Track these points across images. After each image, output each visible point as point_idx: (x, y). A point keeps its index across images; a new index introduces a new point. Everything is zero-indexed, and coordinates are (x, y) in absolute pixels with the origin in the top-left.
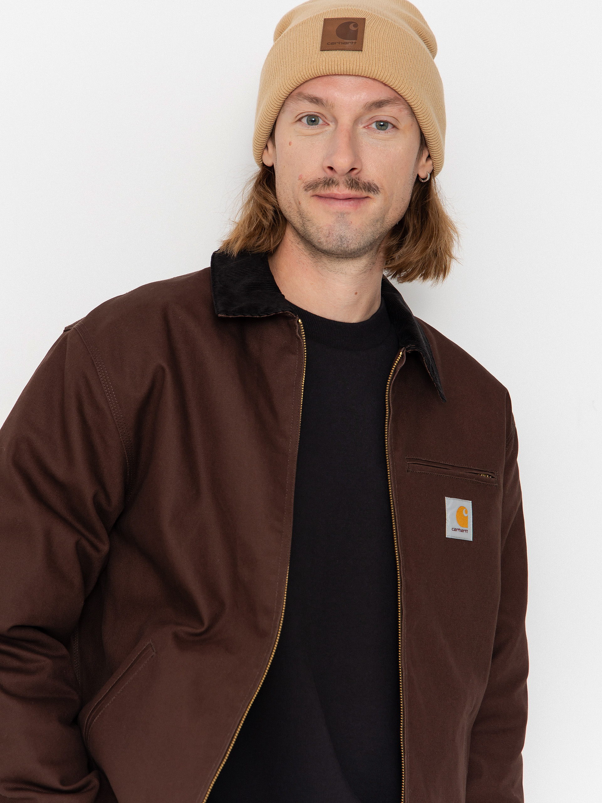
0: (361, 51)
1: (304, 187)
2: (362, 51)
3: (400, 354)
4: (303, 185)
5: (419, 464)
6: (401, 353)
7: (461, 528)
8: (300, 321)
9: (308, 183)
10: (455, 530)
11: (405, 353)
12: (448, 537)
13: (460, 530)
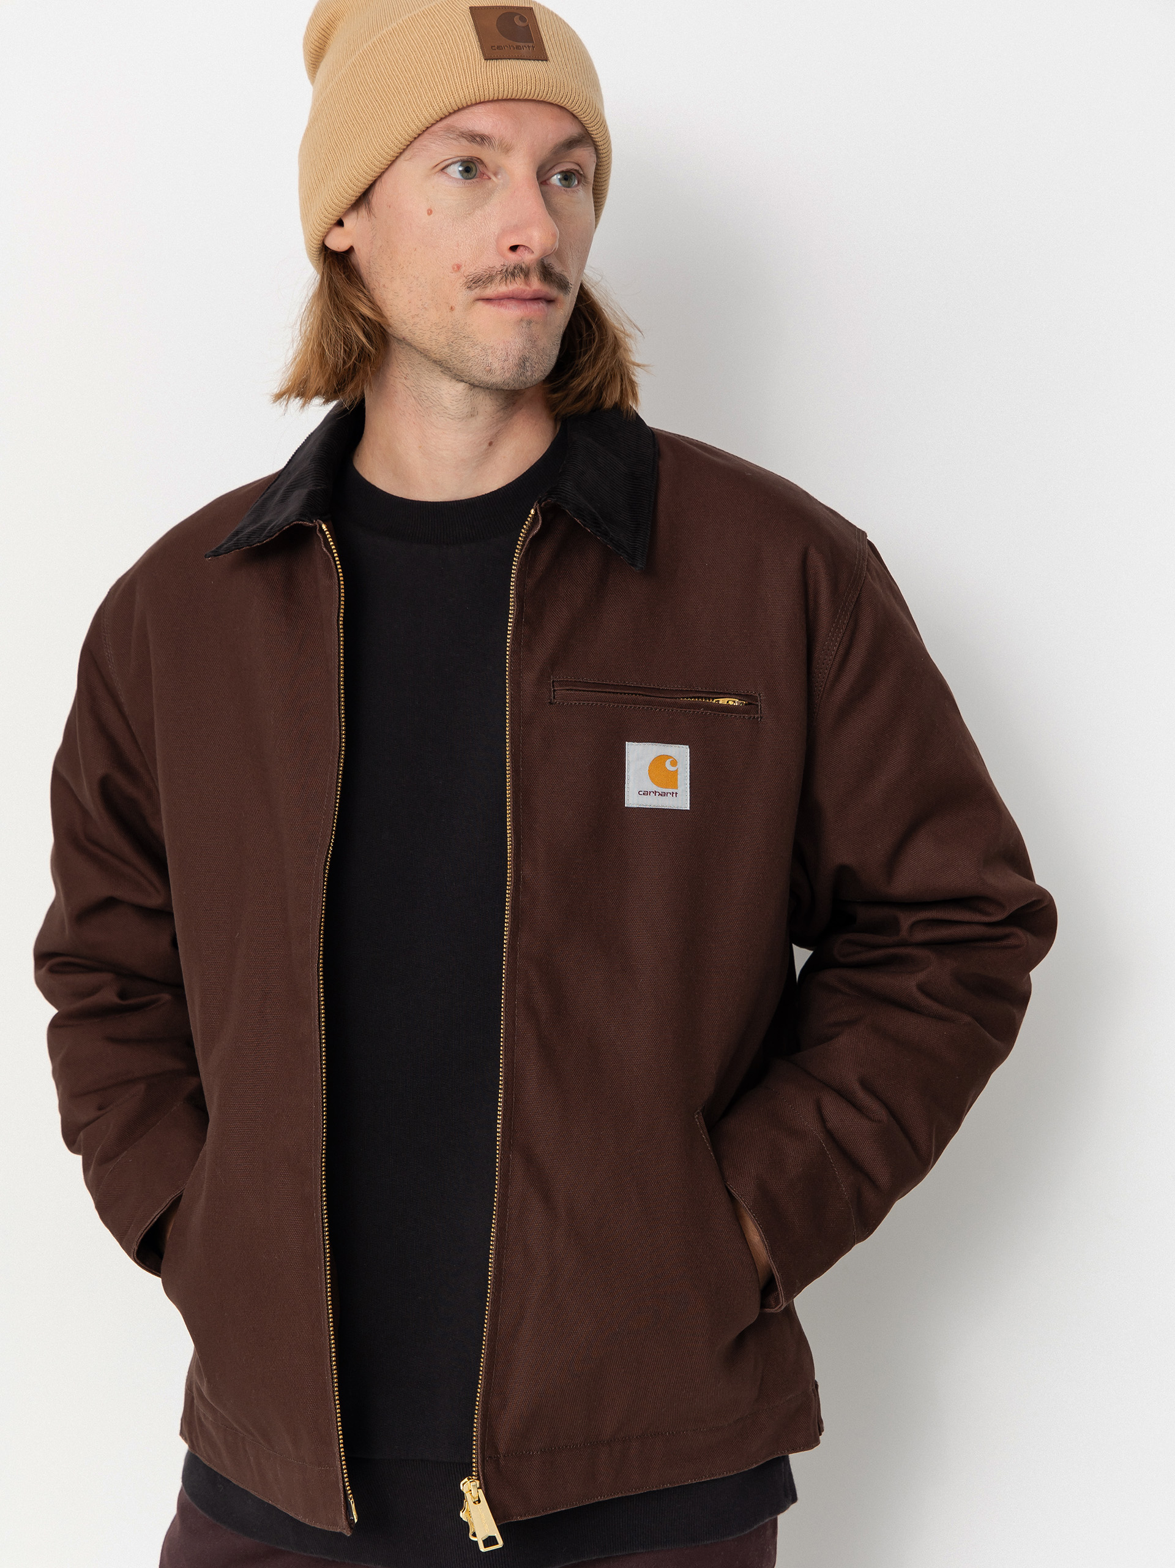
0: (545, 62)
1: (466, 283)
2: (547, 61)
3: (530, 513)
4: (462, 280)
5: (575, 690)
6: (532, 511)
7: (660, 790)
8: (324, 527)
9: (472, 276)
10: (646, 793)
11: (538, 509)
12: (630, 806)
13: (657, 794)
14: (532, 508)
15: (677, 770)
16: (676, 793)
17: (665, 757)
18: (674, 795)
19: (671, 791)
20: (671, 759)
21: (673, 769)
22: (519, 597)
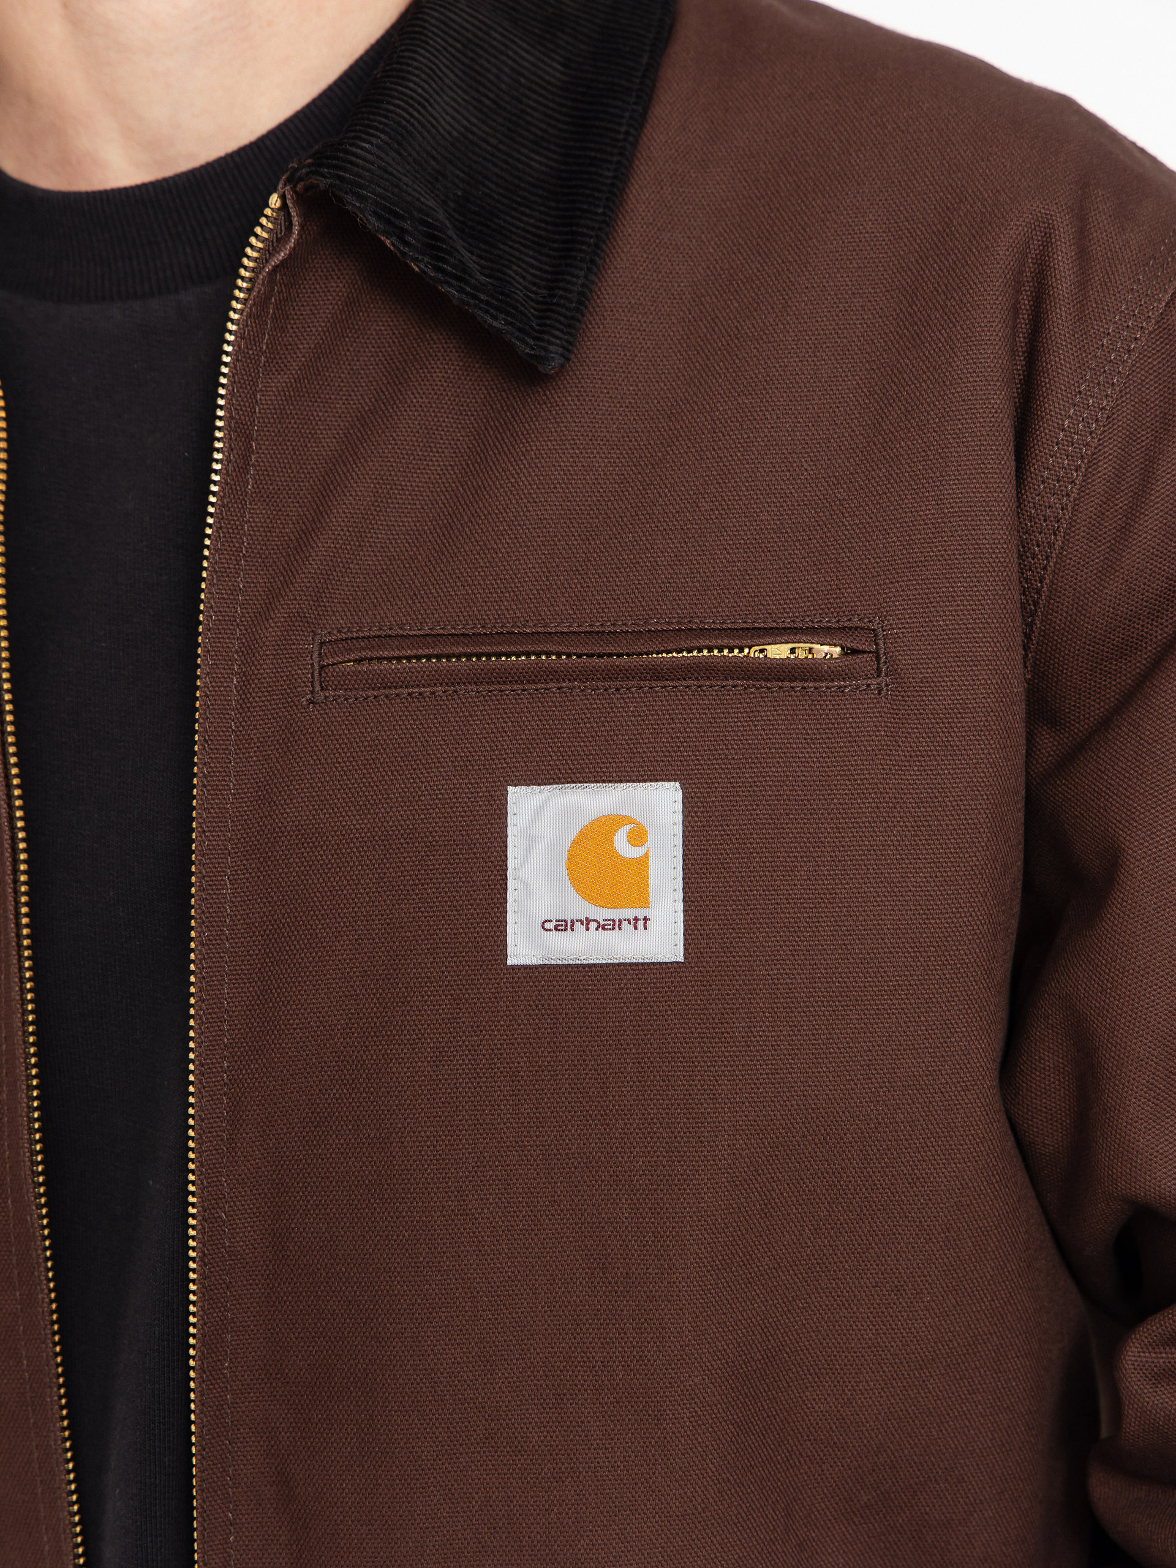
3: (269, 205)
7: (602, 914)
10: (563, 926)
11: (288, 196)
12: (521, 962)
13: (593, 925)
14: (275, 191)
15: (646, 855)
16: (645, 919)
17: (612, 822)
18: (640, 924)
19: (630, 914)
20: (628, 828)
21: (636, 852)
22: (239, 430)
